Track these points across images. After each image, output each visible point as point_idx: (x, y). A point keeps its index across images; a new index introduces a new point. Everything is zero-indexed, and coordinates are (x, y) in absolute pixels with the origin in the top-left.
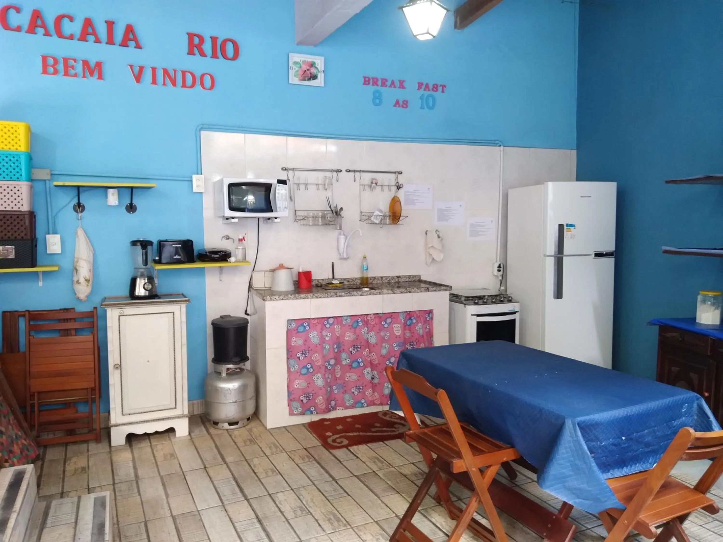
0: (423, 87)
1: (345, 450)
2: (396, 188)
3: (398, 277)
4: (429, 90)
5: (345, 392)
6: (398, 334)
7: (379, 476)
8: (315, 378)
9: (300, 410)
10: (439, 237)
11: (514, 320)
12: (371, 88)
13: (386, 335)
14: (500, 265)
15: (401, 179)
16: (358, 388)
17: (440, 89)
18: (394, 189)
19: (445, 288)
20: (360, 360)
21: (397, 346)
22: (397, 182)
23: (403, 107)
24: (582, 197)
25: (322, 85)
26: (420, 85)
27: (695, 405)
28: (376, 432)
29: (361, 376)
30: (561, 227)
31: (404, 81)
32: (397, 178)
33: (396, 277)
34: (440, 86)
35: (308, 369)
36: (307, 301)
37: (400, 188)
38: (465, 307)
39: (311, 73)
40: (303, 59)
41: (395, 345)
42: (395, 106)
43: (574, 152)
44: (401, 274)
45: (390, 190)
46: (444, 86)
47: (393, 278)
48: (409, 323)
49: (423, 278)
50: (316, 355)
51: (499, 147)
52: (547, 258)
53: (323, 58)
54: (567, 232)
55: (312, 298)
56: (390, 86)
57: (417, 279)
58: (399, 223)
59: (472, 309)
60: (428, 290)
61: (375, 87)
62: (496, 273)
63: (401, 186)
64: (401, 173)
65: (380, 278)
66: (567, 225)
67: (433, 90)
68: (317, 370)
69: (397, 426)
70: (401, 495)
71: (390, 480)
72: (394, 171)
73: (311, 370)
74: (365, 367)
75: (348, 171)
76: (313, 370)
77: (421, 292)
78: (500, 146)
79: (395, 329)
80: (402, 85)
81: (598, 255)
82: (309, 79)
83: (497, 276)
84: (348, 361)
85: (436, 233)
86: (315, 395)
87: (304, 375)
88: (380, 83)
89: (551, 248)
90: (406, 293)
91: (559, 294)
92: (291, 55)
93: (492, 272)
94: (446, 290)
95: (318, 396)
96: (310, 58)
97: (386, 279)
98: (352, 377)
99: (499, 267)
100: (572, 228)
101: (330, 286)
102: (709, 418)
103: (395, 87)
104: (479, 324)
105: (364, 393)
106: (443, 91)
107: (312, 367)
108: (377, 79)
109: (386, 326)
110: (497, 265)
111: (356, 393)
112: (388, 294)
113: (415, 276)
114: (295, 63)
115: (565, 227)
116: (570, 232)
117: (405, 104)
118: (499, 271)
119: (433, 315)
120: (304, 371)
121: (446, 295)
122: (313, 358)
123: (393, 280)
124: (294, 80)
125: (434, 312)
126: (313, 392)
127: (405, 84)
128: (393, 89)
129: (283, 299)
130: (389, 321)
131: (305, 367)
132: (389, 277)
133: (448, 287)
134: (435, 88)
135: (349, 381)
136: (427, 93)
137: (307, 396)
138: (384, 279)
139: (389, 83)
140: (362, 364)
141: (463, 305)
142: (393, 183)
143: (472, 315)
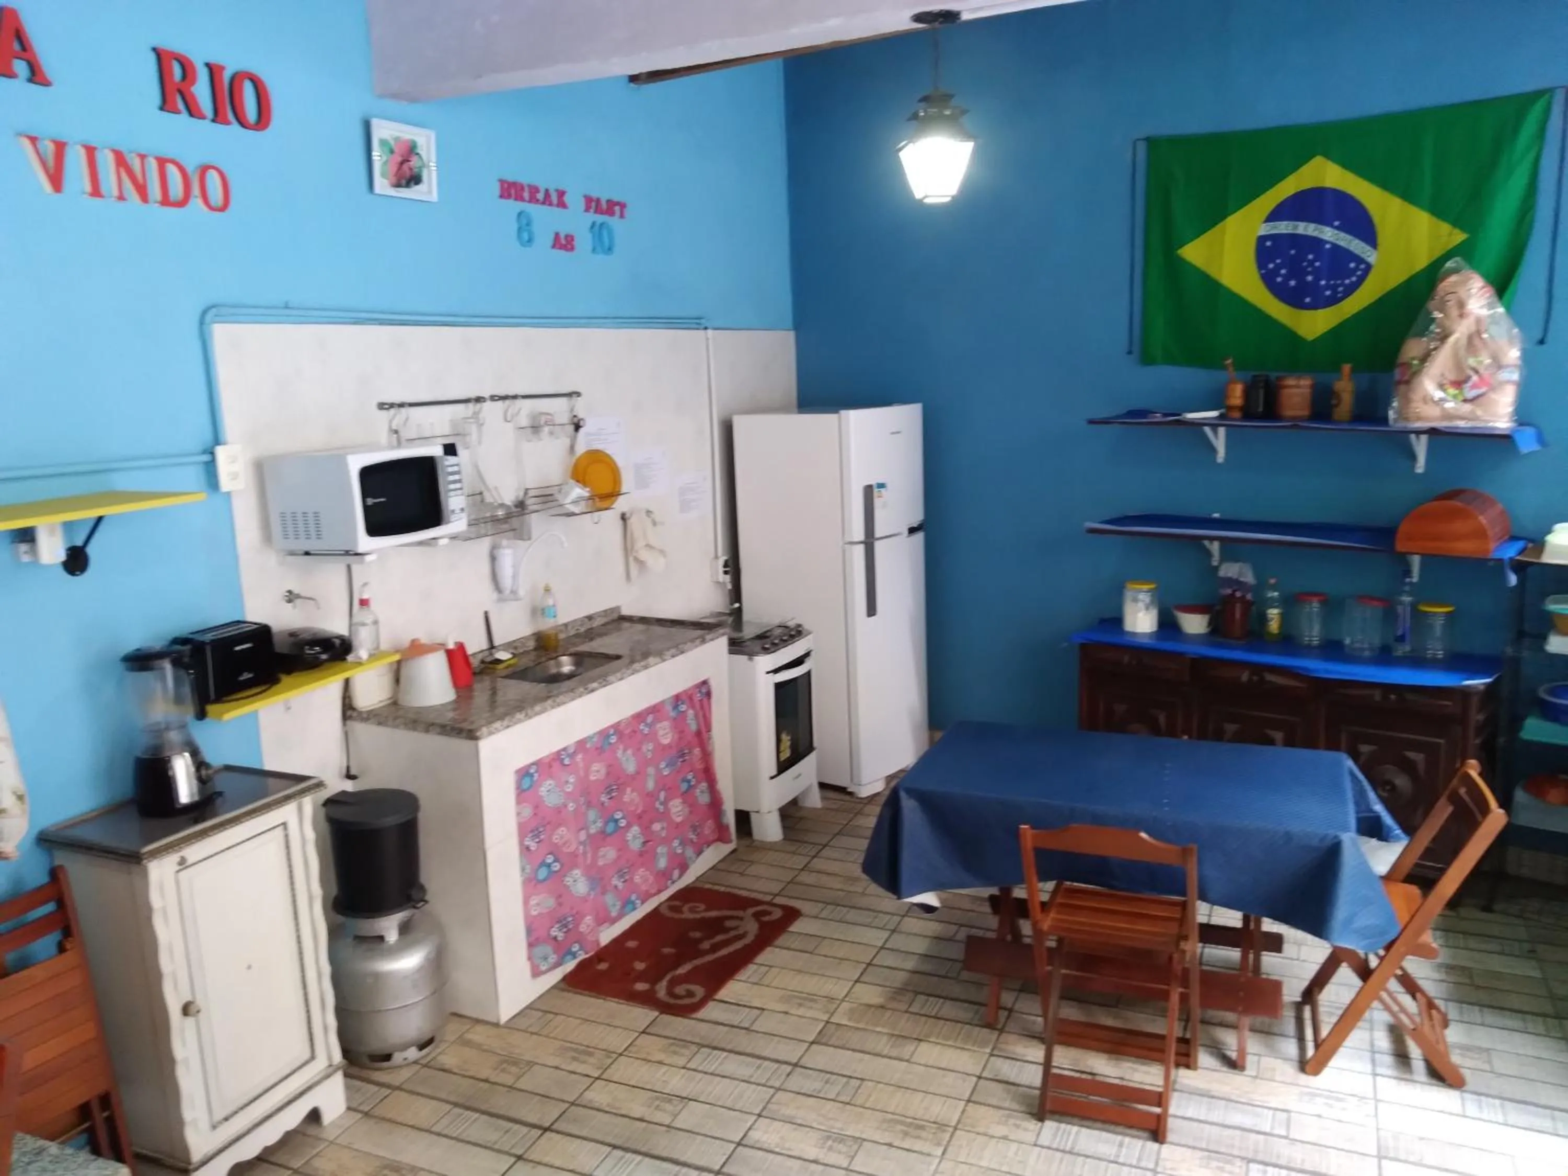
0: (593, 206)
1: (711, 1004)
2: (573, 427)
3: (590, 618)
4: (602, 213)
5: (604, 893)
6: (666, 741)
7: (846, 1026)
8: (569, 880)
9: (553, 958)
10: (654, 523)
12: (513, 206)
13: (648, 750)
14: (727, 561)
15: (581, 408)
16: (620, 873)
17: (618, 211)
18: (570, 430)
19: (723, 631)
20: (618, 815)
21: (667, 766)
22: (574, 415)
23: (566, 248)
24: (892, 433)
25: (434, 197)
26: (589, 200)
28: (715, 948)
29: (623, 847)
30: (868, 490)
31: (564, 192)
32: (572, 407)
33: (586, 620)
34: (617, 204)
35: (549, 866)
36: (544, 716)
37: (579, 426)
38: (751, 660)
39: (411, 169)
40: (397, 134)
41: (663, 765)
42: (554, 246)
43: (791, 335)
44: (591, 612)
45: (563, 434)
46: (623, 206)
48: (674, 713)
49: (625, 612)
50: (562, 831)
51: (706, 331)
52: (856, 548)
53: (432, 135)
54: (876, 497)
55: (553, 707)
56: (543, 203)
57: (615, 616)
59: (765, 662)
60: (703, 641)
61: (519, 206)
62: (720, 577)
63: (580, 423)
64: (578, 394)
65: (563, 628)
66: (876, 485)
67: (607, 213)
68: (569, 862)
69: (728, 924)
70: (929, 1041)
71: (877, 1026)
72: (565, 391)
73: (556, 867)
74: (629, 826)
75: (493, 398)
76: (562, 865)
77: (696, 646)
78: (706, 328)
79: (661, 733)
80: (561, 201)
81: (912, 531)
82: (408, 185)
84: (599, 824)
85: (651, 516)
86: (578, 917)
87: (544, 880)
88: (526, 195)
89: (859, 529)
90: (679, 654)
91: (871, 608)
92: (375, 122)
95: (583, 917)
96: (408, 133)
97: (573, 627)
98: (609, 854)
99: (726, 565)
100: (883, 490)
101: (501, 666)
103: (551, 204)
105: (632, 879)
106: (622, 216)
107: (556, 860)
108: (522, 188)
109: (646, 731)
110: (720, 563)
111: (620, 885)
112: (655, 665)
113: (612, 610)
114: (383, 142)
115: (874, 490)
116: (881, 496)
117: (570, 243)
118: (726, 573)
119: (710, 688)
120: (543, 873)
122: (556, 839)
124: (382, 184)
125: (713, 683)
126: (574, 912)
127: (567, 199)
128: (545, 208)
129: (508, 727)
130: (650, 719)
131: (543, 864)
132: (575, 621)
134: (610, 208)
135: (605, 865)
136: (600, 218)
137: (562, 922)
138: (569, 627)
139: (540, 196)
140: (623, 823)
141: (745, 657)
142: (564, 418)
143: (768, 673)
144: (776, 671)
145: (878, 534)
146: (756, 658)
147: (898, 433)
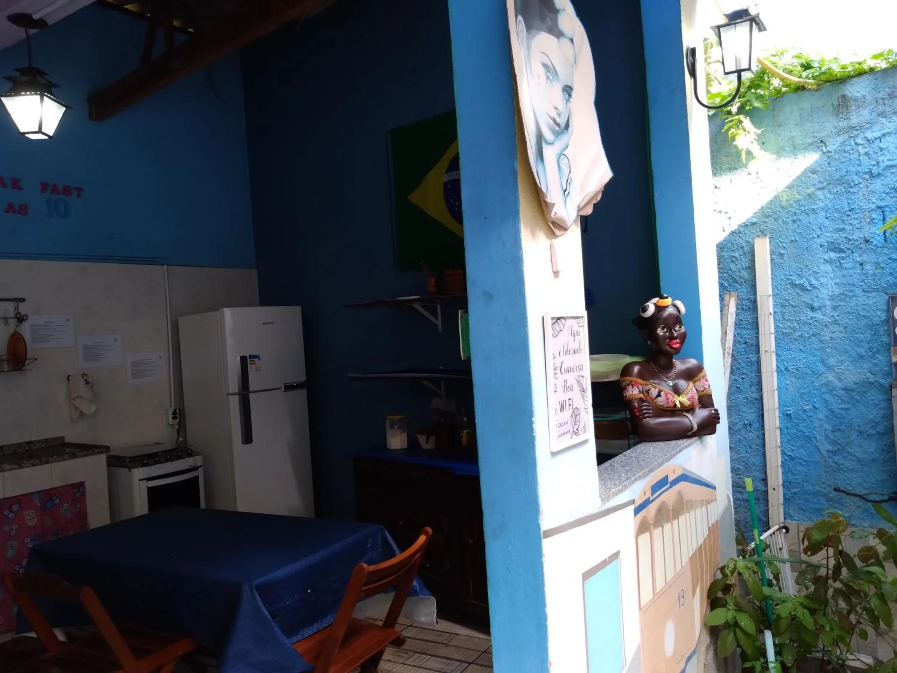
0: (50, 189)
2: (16, 320)
3: (29, 443)
4: (58, 193)
6: (31, 524)
10: (87, 382)
11: (197, 478)
13: (12, 529)
14: (175, 410)
15: (23, 309)
17: (75, 193)
18: (13, 322)
19: (100, 450)
21: (31, 541)
22: (19, 313)
23: (19, 212)
24: (264, 323)
26: (44, 187)
27: (379, 537)
30: (243, 359)
31: (19, 180)
32: (17, 308)
33: (25, 444)
34: (75, 188)
37: (23, 320)
38: (130, 471)
41: (27, 540)
42: (7, 211)
43: (255, 272)
44: (34, 439)
45: (7, 324)
46: (79, 190)
47: (20, 445)
48: (48, 505)
49: (67, 440)
51: (161, 267)
52: (231, 397)
54: (251, 364)
57: (59, 442)
58: (24, 368)
59: (139, 473)
60: (74, 456)
62: (171, 421)
63: (25, 318)
64: (23, 300)
66: (251, 357)
67: (64, 193)
72: (12, 298)
77: (65, 460)
78: (162, 265)
79: (27, 518)
80: (16, 184)
81: (289, 387)
83: (172, 425)
85: (83, 378)
89: (234, 385)
90: (42, 464)
91: (247, 438)
93: (166, 421)
94: (101, 453)
97: (10, 448)
99: (175, 413)
100: (256, 360)
102: (392, 547)
103: (5, 187)
104: (151, 491)
106: (79, 196)
109: (11, 515)
110: (171, 411)
112: (11, 470)
113: (56, 439)
115: (248, 359)
116: (255, 364)
117: (23, 210)
118: (174, 418)
119: (84, 488)
121: (102, 458)
123: (19, 448)
125: (87, 485)
127: (21, 184)
130: (15, 508)
132: (14, 445)
133: (102, 449)
134: (67, 190)
136: (55, 197)
138: (6, 448)
141: (127, 469)
142: (12, 314)
143: (140, 480)
144: (148, 479)
145: (252, 388)
146: (132, 470)
147: (273, 323)
